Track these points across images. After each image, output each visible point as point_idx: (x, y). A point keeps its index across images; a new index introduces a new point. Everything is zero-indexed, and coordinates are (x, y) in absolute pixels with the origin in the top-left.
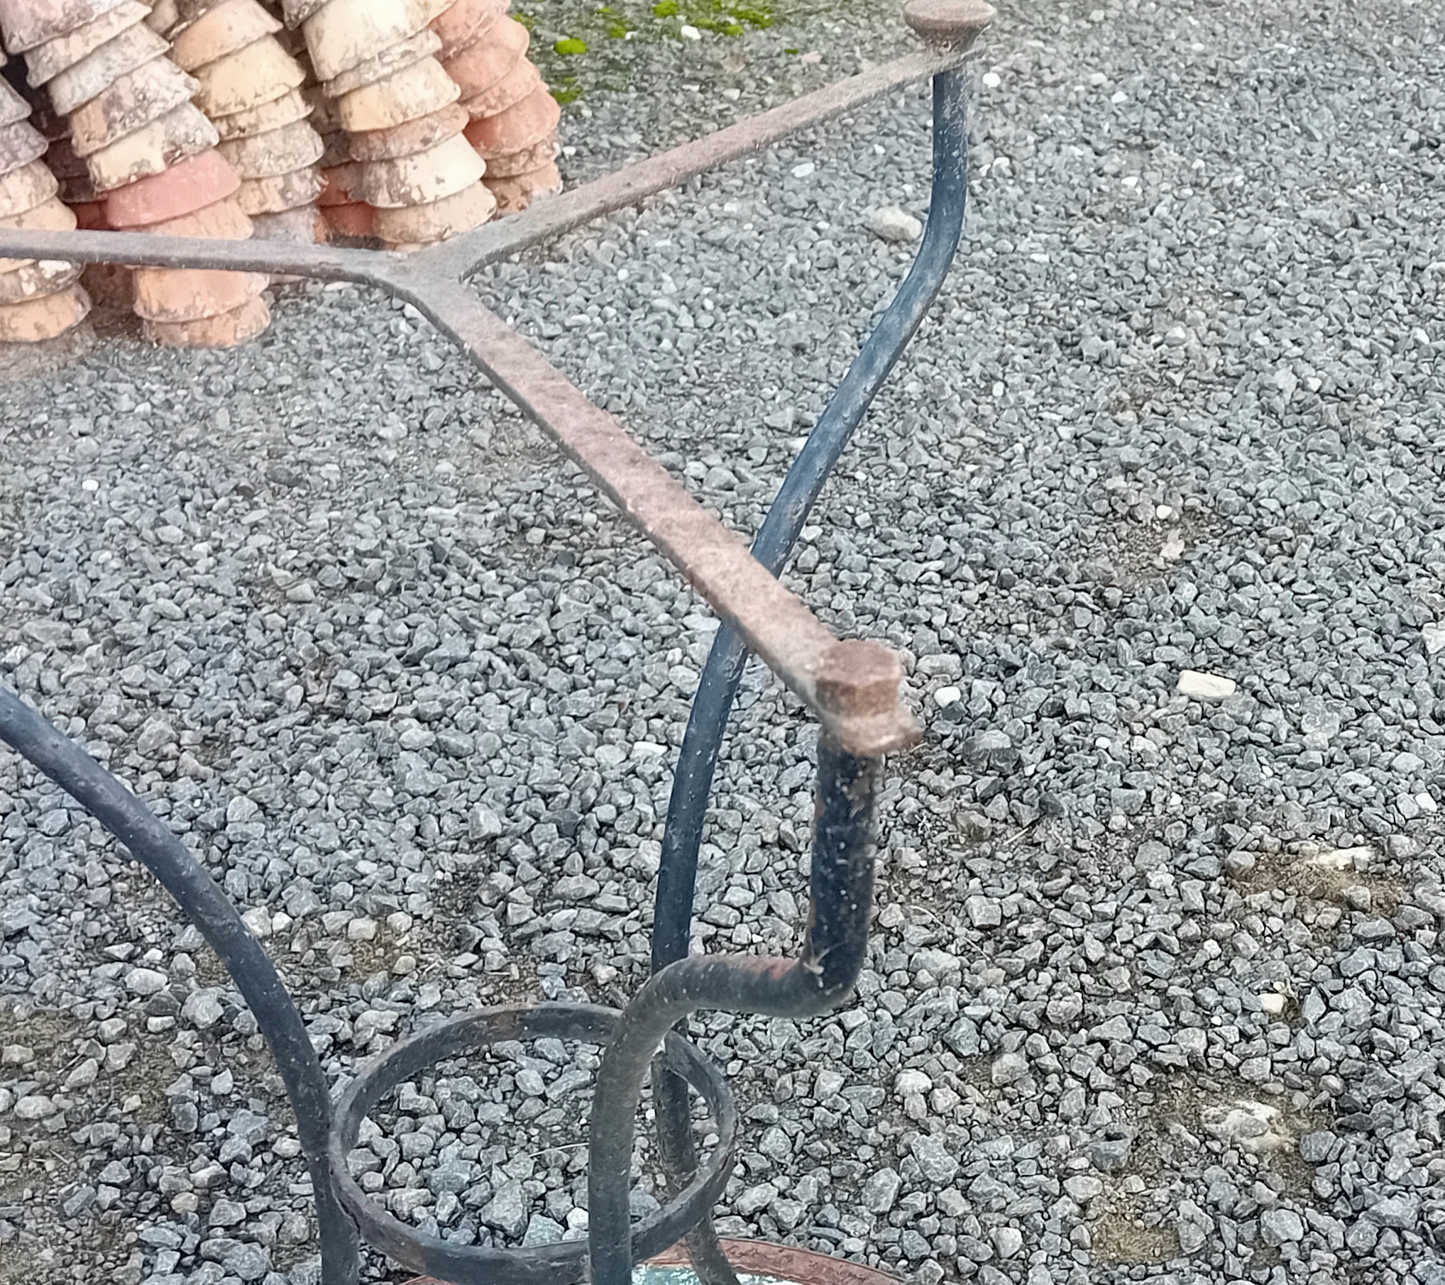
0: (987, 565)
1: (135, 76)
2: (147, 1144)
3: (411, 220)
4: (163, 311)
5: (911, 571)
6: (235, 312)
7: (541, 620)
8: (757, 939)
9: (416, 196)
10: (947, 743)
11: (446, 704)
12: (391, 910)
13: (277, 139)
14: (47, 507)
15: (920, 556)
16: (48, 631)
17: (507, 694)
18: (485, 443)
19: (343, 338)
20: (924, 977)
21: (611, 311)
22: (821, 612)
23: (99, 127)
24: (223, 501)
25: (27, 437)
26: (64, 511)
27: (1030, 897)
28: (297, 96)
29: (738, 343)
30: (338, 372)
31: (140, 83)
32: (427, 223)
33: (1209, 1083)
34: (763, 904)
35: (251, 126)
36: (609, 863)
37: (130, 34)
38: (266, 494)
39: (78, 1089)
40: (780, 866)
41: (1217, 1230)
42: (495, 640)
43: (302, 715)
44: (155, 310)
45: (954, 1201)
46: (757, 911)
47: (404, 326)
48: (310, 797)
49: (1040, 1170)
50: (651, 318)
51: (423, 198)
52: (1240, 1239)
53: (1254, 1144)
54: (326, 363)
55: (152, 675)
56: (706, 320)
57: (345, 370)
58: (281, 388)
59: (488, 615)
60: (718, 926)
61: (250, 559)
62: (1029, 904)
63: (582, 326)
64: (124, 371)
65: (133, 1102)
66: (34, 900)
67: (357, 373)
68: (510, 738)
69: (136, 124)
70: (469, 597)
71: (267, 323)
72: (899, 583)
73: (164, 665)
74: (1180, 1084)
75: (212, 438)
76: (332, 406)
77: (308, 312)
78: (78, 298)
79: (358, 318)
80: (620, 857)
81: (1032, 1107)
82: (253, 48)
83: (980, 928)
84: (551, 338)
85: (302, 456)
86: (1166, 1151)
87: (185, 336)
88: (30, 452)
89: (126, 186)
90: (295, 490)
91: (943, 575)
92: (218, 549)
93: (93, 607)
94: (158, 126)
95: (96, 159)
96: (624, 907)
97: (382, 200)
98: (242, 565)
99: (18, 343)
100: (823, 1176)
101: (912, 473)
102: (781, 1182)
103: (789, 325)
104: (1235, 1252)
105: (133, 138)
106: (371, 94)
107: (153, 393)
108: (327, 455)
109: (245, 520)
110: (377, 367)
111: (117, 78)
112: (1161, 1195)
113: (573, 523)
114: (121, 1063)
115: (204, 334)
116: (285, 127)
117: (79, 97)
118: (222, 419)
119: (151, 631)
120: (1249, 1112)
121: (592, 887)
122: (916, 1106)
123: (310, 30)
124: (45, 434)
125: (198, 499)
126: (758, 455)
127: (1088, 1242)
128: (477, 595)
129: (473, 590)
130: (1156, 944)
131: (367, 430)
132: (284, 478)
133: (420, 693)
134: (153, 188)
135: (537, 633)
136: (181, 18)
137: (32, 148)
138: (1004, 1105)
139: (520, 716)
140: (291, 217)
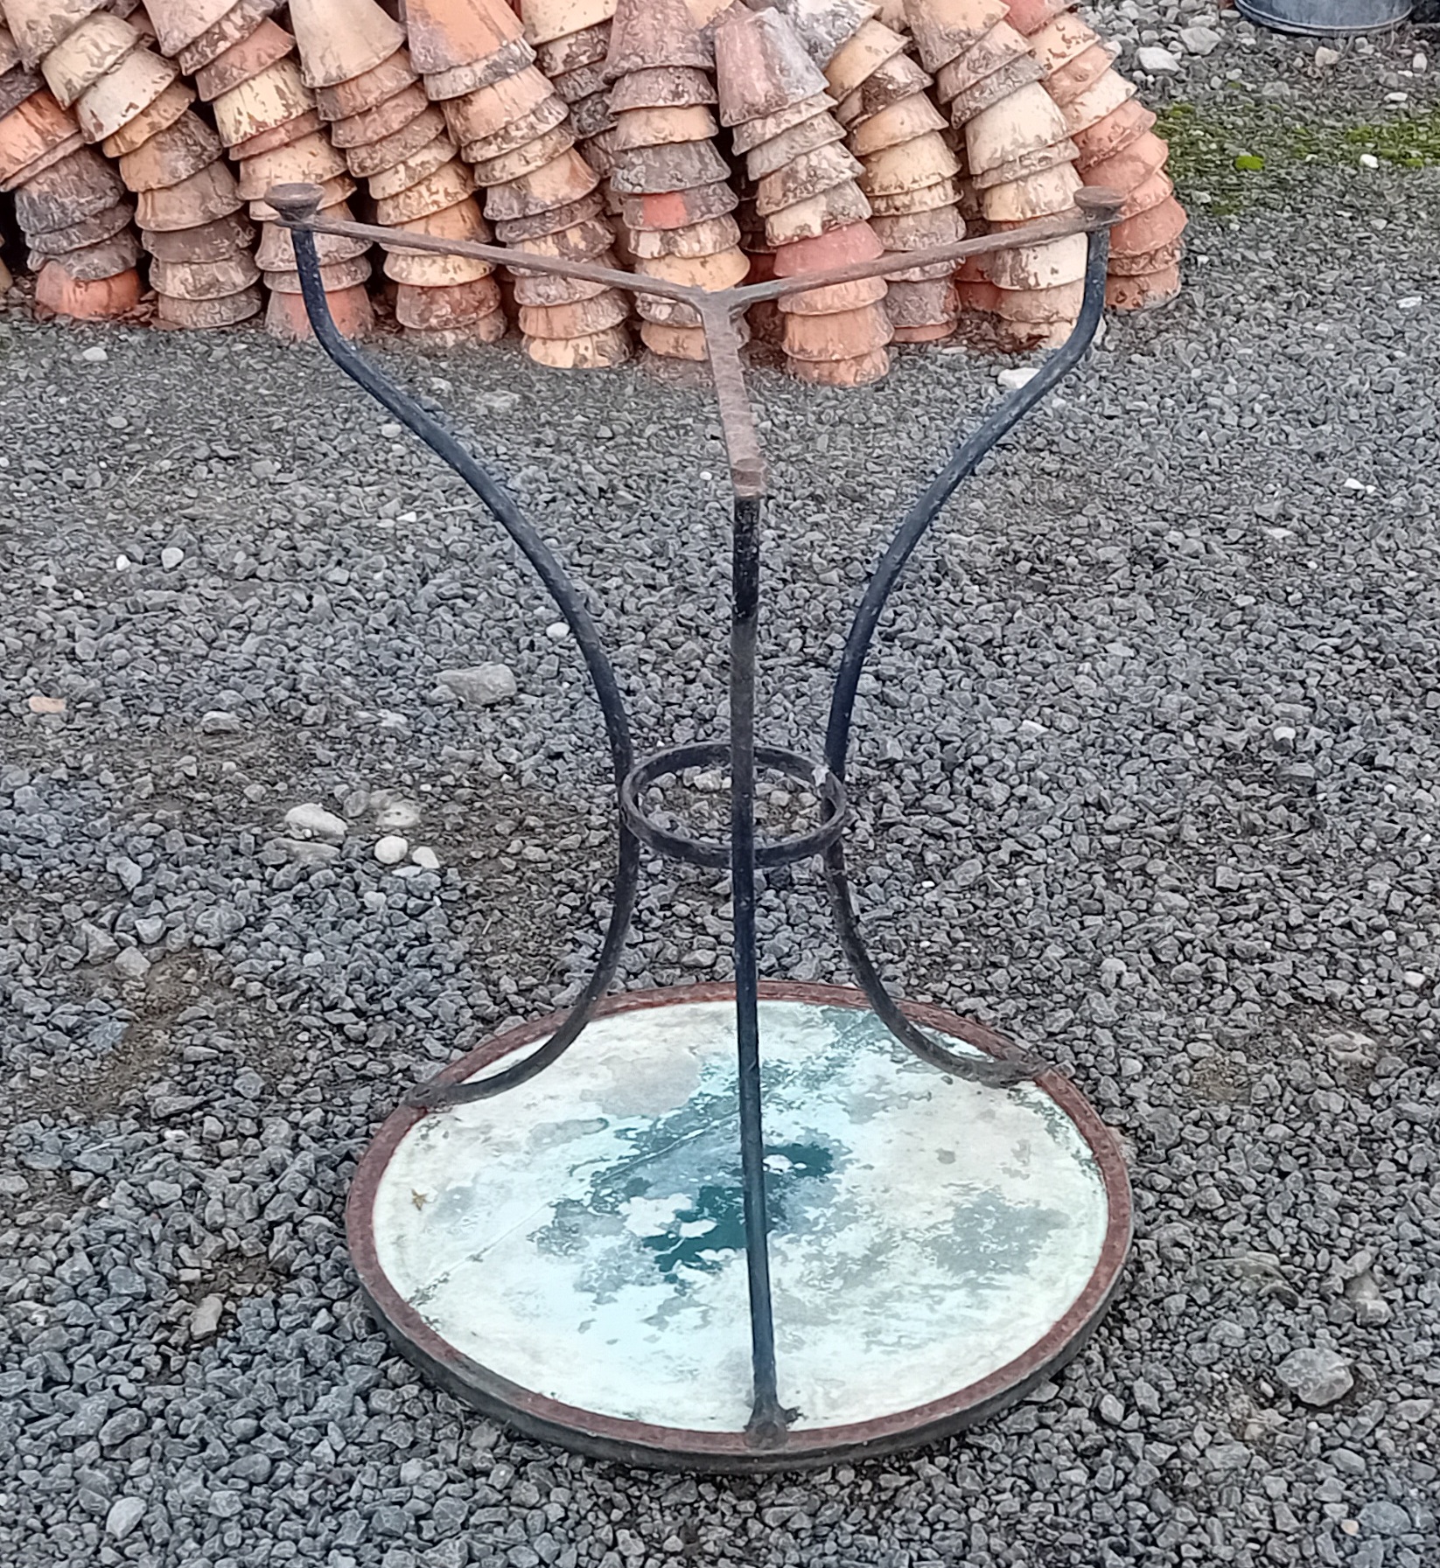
0: (1377, 649)
1: (812, 156)
2: (596, 888)
3: (1026, 302)
4: (802, 350)
5: (1311, 641)
6: (859, 359)
7: (997, 627)
8: (1050, 861)
9: (1032, 281)
10: (1266, 767)
11: (899, 669)
12: (803, 790)
13: (925, 219)
14: (671, 487)
15: (1325, 633)
16: (640, 571)
17: (947, 672)
18: (1017, 491)
19: (940, 392)
20: (1158, 908)
21: (1169, 402)
22: (1218, 659)
23: (777, 194)
24: (798, 503)
25: (672, 433)
26: (681, 492)
27: (1268, 876)
28: (949, 185)
29: (1267, 444)
30: (923, 420)
31: (814, 162)
32: (1039, 307)
33: (1335, 1016)
34: (1066, 840)
35: (905, 206)
36: (969, 793)
37: (815, 122)
38: (833, 504)
39: (565, 851)
40: (1091, 820)
41: (1281, 1096)
42: (956, 634)
43: (795, 659)
44: (796, 349)
45: (1105, 1037)
46: (1059, 844)
47: (992, 390)
48: (778, 711)
49: (1177, 1036)
50: (1201, 413)
51: (1037, 284)
52: (1293, 1103)
53: (1341, 1055)
54: (918, 411)
55: (701, 614)
56: (1248, 421)
57: (931, 419)
58: (876, 426)
59: (958, 616)
60: (1026, 847)
61: (804, 547)
62: (1263, 880)
63: (1140, 411)
64: (761, 395)
65: (596, 865)
66: (574, 738)
67: (940, 422)
68: (934, 701)
69: (805, 195)
70: (952, 602)
71: (884, 373)
72: (1298, 649)
73: (713, 609)
74: (1311, 1011)
75: (809, 457)
76: (910, 445)
77: (922, 369)
78: (739, 331)
79: (959, 379)
80: (977, 791)
81: (1193, 1000)
82: (919, 143)
83: (1220, 889)
84: (1111, 418)
85: (870, 480)
86: (1273, 1044)
87: (815, 373)
88: (672, 445)
89: (789, 244)
90: (857, 505)
91: (1337, 649)
92: (781, 537)
93: (678, 560)
94: (823, 199)
95: (772, 219)
96: (965, 822)
97: (1005, 283)
98: (794, 551)
99: (686, 360)
100: (1022, 1003)
101: (1359, 570)
102: (991, 999)
103: (1321, 434)
104: (1286, 1110)
105: (801, 207)
106: (1010, 192)
107: (777, 414)
108: (889, 482)
109: (809, 520)
110: (958, 420)
111: (798, 155)
112: (1253, 1068)
113: (1058, 562)
114: (596, 842)
115: (831, 374)
116: (933, 210)
117: (766, 169)
118: (822, 443)
119: (712, 585)
120: (1351, 1037)
121: (948, 805)
122: (1108, 980)
123: (969, 131)
124: (686, 433)
125: (781, 499)
126: (1232, 534)
127: (1186, 1081)
128: (957, 601)
129: (956, 597)
130: (1348, 926)
131: (929, 468)
132: (850, 494)
133: (884, 660)
134: (810, 248)
135: (989, 635)
136: (864, 111)
137: (724, 204)
138: (1174, 995)
139: (951, 688)
140: (927, 285)
